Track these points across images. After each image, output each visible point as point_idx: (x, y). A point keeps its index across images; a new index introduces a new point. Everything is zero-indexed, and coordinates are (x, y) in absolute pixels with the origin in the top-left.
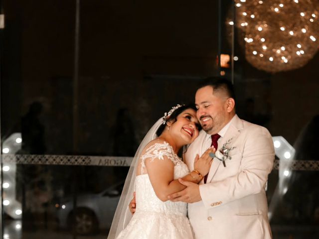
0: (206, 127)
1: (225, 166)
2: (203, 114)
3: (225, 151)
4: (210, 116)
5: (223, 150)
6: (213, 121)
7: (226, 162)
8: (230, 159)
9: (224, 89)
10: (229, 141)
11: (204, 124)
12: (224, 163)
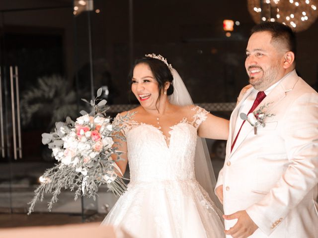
0: (253, 80)
1: (256, 133)
2: (253, 64)
3: (260, 116)
4: (261, 68)
5: (258, 114)
6: (263, 74)
7: (258, 129)
8: (264, 126)
9: (285, 39)
10: (268, 104)
11: (252, 76)
12: (256, 129)
